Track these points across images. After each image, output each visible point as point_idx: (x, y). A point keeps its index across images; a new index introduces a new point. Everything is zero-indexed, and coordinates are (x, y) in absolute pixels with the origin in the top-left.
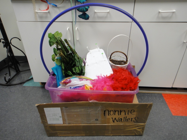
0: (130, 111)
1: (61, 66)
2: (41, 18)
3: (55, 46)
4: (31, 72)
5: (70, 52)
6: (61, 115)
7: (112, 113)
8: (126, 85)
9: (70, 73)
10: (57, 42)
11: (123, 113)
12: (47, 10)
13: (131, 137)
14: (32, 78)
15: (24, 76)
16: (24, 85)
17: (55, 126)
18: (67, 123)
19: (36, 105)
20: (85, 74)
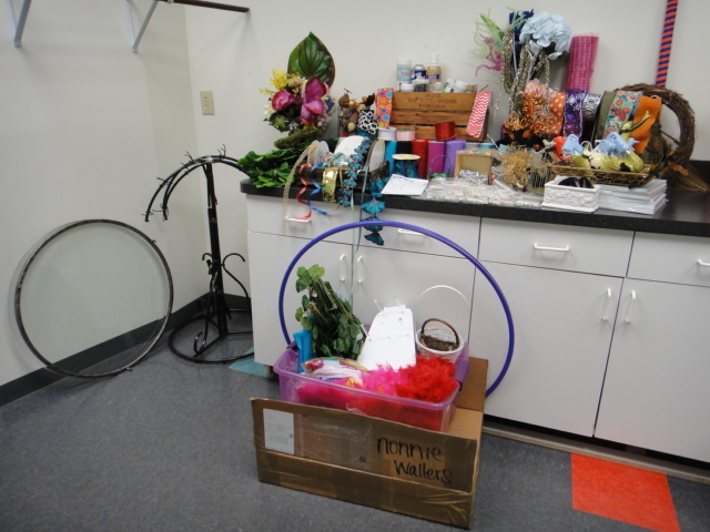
0: (431, 450)
1: (310, 332)
2: (295, 230)
3: (306, 292)
4: (252, 338)
5: (335, 306)
6: (292, 432)
7: (394, 448)
8: (427, 390)
9: (326, 349)
10: (311, 285)
11: (416, 453)
12: (307, 217)
13: (440, 527)
14: (253, 354)
15: (234, 346)
16: (232, 367)
17: (277, 456)
18: (302, 454)
19: (252, 399)
20: (360, 357)
